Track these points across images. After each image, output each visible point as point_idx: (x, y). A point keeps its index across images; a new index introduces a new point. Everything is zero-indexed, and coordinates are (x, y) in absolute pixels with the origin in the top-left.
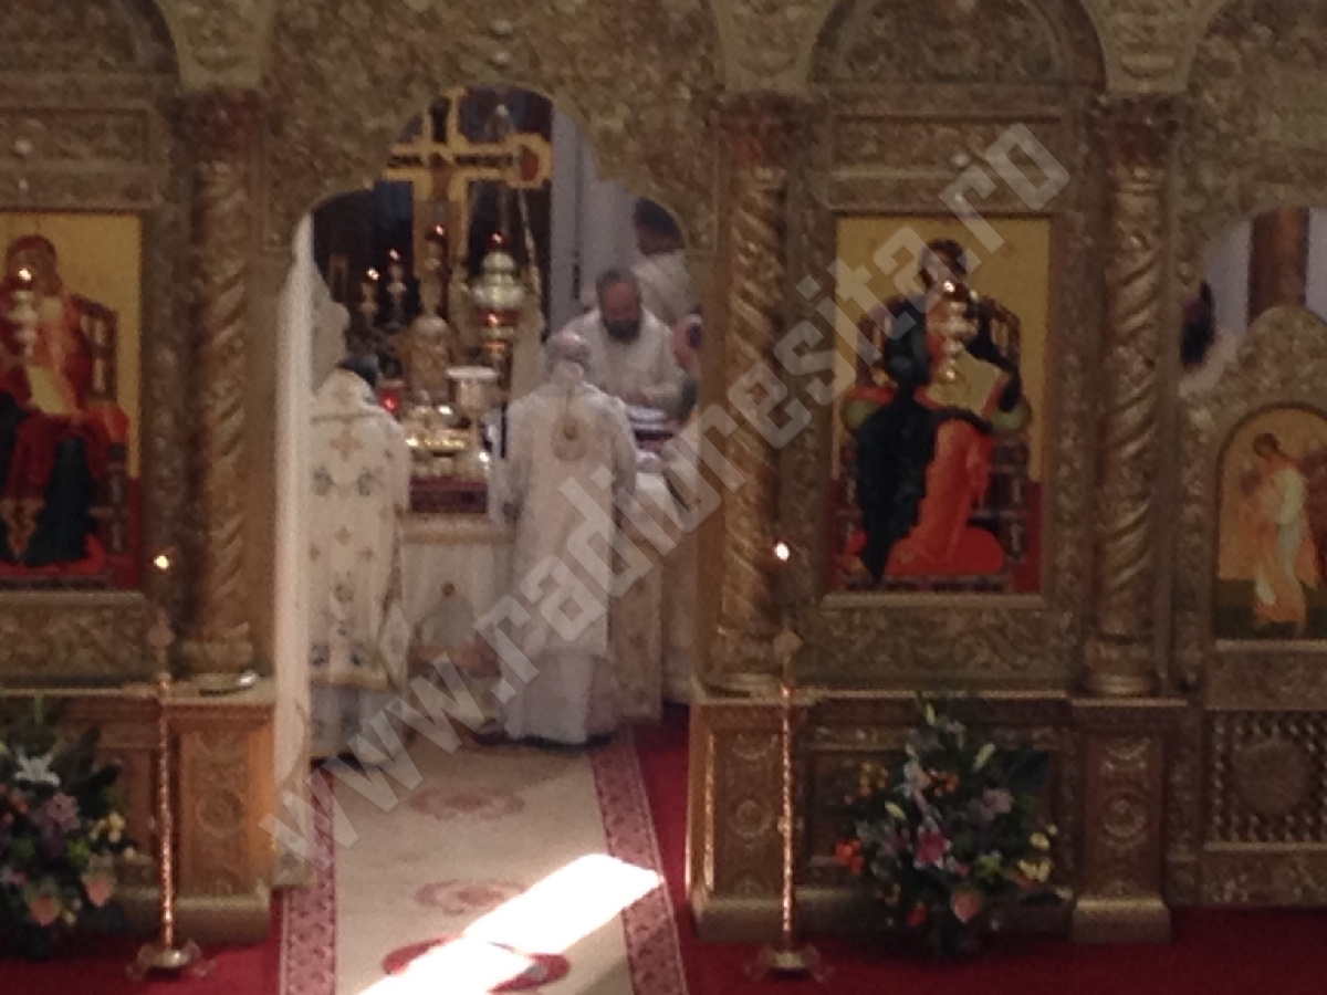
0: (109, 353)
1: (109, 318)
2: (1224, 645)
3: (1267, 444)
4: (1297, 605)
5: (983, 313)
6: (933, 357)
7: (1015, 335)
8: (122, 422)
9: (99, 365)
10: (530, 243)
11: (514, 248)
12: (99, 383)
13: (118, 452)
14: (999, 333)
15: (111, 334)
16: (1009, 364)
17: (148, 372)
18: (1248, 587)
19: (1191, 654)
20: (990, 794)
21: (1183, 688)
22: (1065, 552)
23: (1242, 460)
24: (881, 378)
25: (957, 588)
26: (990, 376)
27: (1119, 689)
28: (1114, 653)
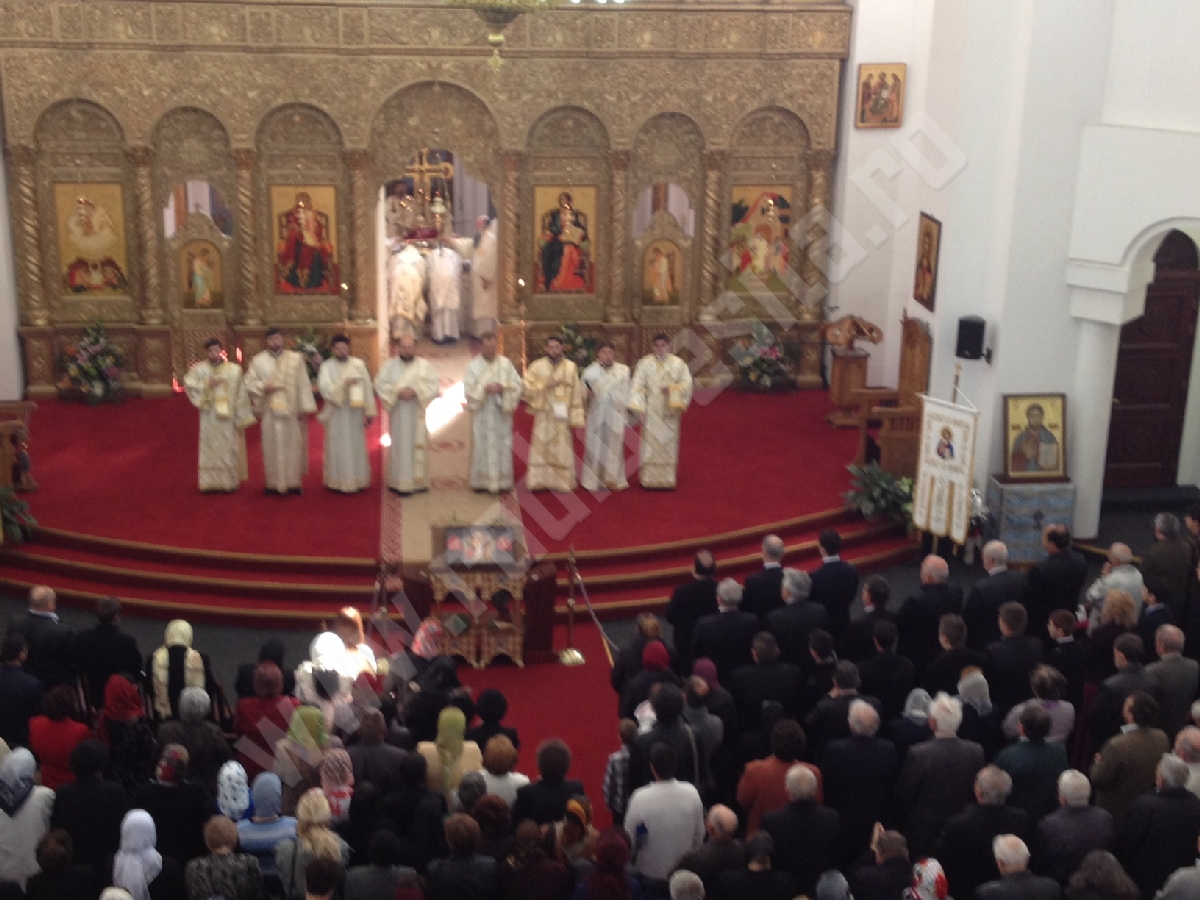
0: (327, 228)
1: (326, 217)
2: (646, 308)
3: (657, 251)
4: (666, 297)
5: (576, 214)
6: (563, 226)
7: (586, 219)
8: (331, 247)
9: (324, 230)
11: (443, 196)
12: (324, 235)
15: (327, 221)
16: (584, 229)
17: (339, 231)
18: (652, 292)
19: (636, 311)
20: (580, 350)
21: (635, 320)
22: (600, 282)
24: (548, 232)
25: (570, 292)
26: (579, 232)
27: (617, 321)
28: (614, 310)
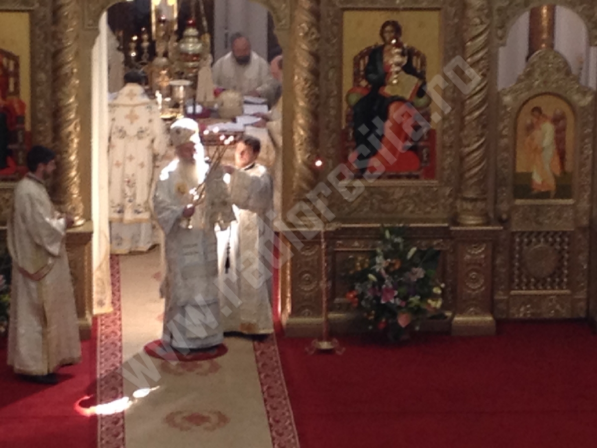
0: (16, 75)
1: (16, 59)
2: (518, 202)
3: (537, 110)
4: (551, 184)
5: (409, 53)
6: (387, 74)
7: (423, 64)
8: (22, 105)
9: (12, 81)
10: (205, 23)
12: (11, 88)
13: (21, 119)
14: (416, 63)
15: (17, 66)
16: (421, 76)
17: (34, 83)
18: (529, 176)
19: (504, 207)
20: (415, 270)
21: (501, 221)
22: (446, 161)
23: (526, 119)
24: (364, 83)
26: (413, 82)
27: (471, 222)
28: (469, 206)
